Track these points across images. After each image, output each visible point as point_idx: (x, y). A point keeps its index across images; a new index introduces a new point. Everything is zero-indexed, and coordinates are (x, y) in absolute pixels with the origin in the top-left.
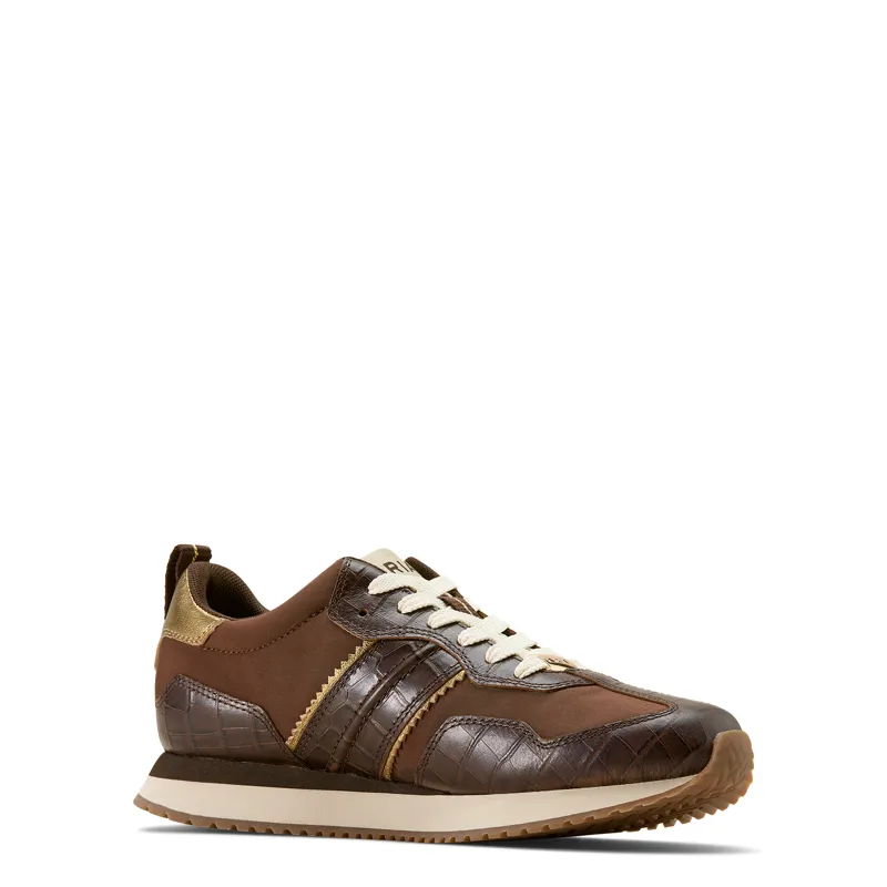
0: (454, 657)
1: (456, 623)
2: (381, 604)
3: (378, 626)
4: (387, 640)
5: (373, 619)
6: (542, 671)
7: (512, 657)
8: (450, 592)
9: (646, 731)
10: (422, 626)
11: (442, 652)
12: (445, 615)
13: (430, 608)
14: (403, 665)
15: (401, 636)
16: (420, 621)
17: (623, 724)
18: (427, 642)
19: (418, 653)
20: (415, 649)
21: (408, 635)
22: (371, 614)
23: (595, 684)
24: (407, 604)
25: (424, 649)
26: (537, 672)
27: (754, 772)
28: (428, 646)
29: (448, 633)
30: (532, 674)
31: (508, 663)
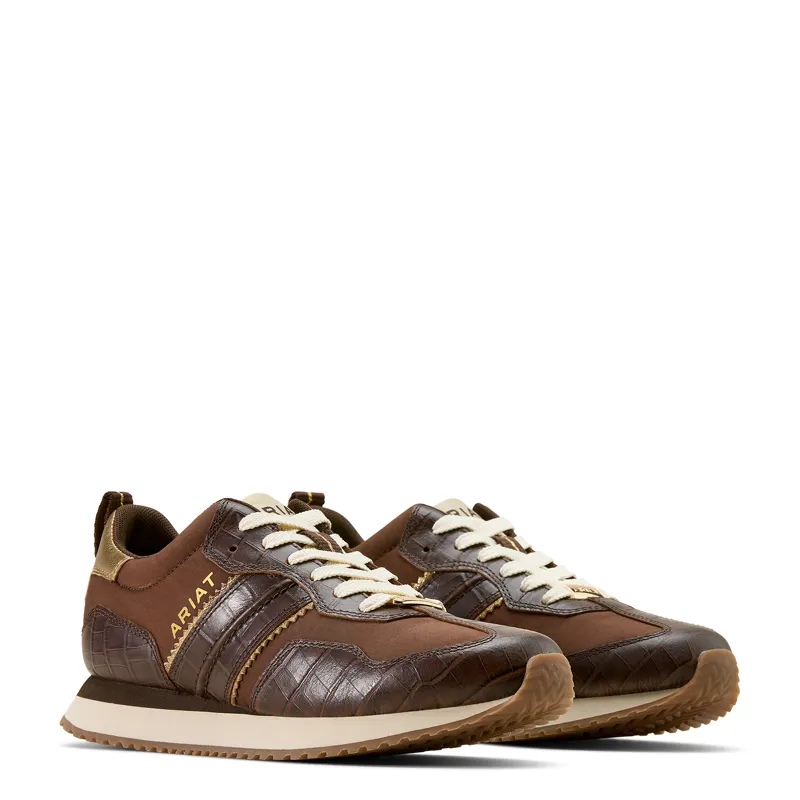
0: (496, 586)
1: (501, 558)
2: (442, 542)
3: (438, 560)
4: (444, 572)
5: (435, 554)
6: (566, 598)
7: (543, 586)
8: (504, 532)
9: (641, 649)
10: (474, 561)
11: (487, 582)
12: (493, 550)
13: (481, 545)
14: (454, 593)
15: (455, 568)
16: (471, 557)
17: (624, 643)
18: (475, 573)
19: (467, 583)
20: (465, 579)
21: (460, 568)
22: (433, 550)
23: (609, 610)
24: (464, 541)
25: (471, 580)
26: (561, 600)
27: (741, 685)
28: (476, 577)
29: (492, 566)
30: (557, 601)
31: (538, 592)
